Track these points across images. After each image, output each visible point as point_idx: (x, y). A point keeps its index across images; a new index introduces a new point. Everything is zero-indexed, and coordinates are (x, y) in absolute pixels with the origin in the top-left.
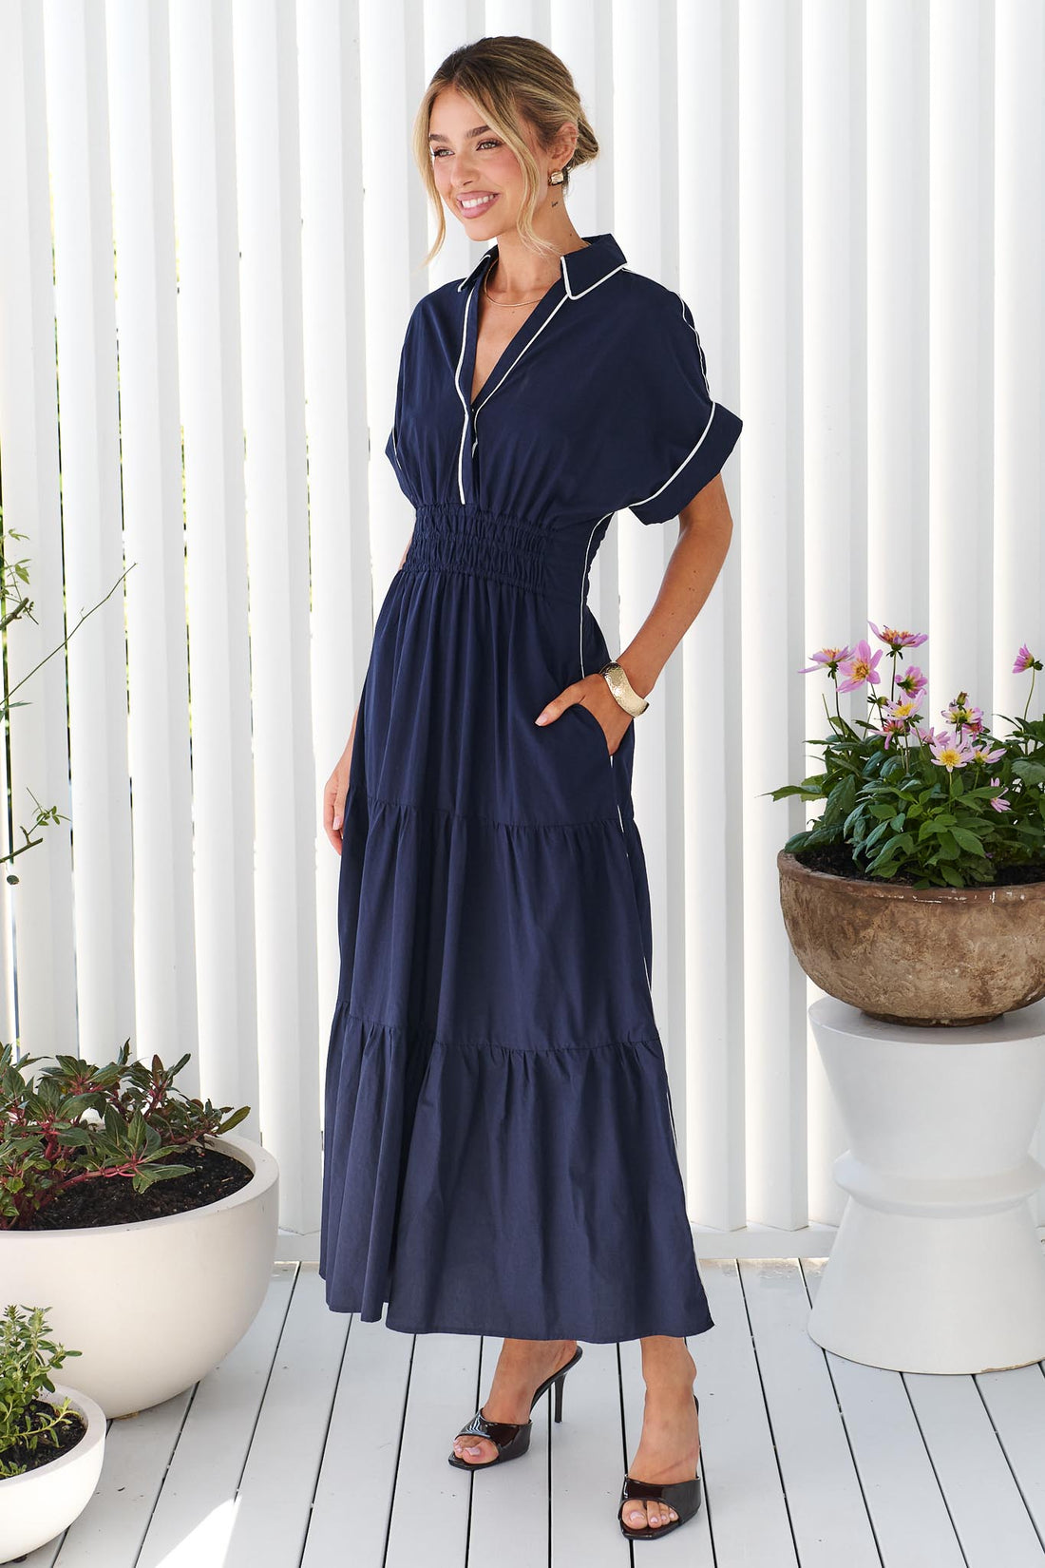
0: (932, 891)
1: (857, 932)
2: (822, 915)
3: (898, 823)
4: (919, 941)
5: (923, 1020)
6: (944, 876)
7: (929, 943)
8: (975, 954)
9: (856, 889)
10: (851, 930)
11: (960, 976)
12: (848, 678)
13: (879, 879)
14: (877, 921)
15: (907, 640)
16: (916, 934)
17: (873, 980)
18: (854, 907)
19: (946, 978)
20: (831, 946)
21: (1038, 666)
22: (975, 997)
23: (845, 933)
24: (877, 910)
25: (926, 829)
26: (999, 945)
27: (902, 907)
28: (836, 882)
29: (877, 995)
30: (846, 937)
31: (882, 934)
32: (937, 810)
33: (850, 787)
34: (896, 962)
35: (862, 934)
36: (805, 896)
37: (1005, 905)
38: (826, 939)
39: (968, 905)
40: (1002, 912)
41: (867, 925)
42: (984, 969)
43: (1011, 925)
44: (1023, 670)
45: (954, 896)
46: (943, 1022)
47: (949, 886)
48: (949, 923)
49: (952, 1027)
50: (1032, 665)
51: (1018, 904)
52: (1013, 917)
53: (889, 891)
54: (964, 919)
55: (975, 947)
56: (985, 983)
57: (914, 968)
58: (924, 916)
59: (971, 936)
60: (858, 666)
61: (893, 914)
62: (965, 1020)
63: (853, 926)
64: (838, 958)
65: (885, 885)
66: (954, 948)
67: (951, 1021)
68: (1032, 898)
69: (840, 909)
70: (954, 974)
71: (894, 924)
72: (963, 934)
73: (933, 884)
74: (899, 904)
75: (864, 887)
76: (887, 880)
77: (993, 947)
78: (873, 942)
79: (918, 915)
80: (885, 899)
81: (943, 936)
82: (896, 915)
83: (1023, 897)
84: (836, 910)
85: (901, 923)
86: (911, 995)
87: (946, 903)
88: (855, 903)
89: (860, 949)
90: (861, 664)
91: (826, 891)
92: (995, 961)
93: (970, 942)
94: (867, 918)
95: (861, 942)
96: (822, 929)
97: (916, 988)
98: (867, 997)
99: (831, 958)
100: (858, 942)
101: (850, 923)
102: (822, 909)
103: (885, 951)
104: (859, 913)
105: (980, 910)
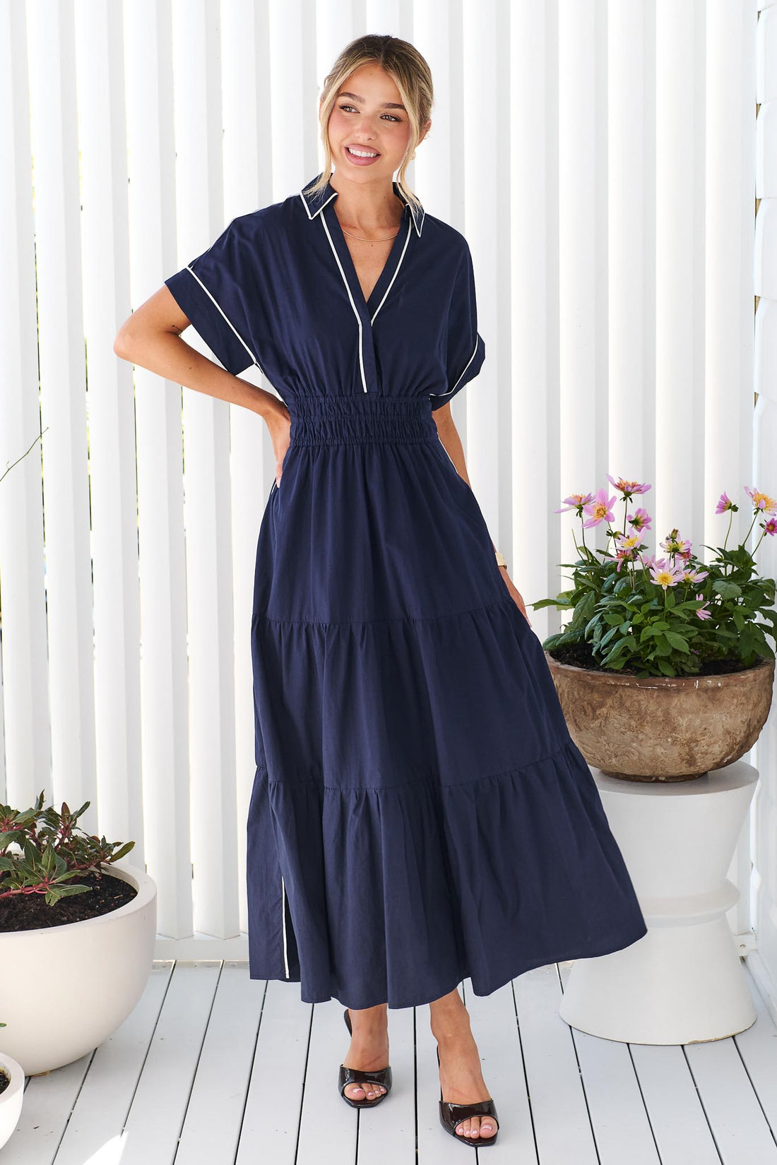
0: (651, 680)
1: (594, 711)
2: (568, 698)
3: (625, 628)
4: (641, 717)
5: (645, 777)
6: (660, 667)
7: (649, 718)
8: (684, 728)
9: (593, 677)
10: (590, 709)
11: (672, 744)
12: (592, 517)
13: (611, 671)
14: (609, 702)
15: (635, 488)
16: (639, 712)
17: (607, 747)
18: (592, 692)
19: (661, 745)
20: (575, 721)
21: (735, 509)
22: (683, 760)
23: (585, 712)
24: (609, 694)
25: (648, 632)
26: (702, 721)
27: (628, 691)
28: (579, 673)
29: (610, 758)
30: (586, 714)
31: (613, 712)
32: (655, 618)
33: (591, 600)
34: (623, 733)
35: (598, 712)
37: (706, 690)
38: (572, 716)
39: (678, 691)
40: (704, 696)
41: (602, 705)
42: (691, 739)
43: (710, 705)
44: (723, 511)
45: (667, 683)
46: (660, 779)
47: (664, 676)
48: (664, 704)
49: (668, 782)
50: (730, 508)
51: (716, 689)
52: (712, 699)
53: (618, 679)
54: (675, 701)
55: (683, 722)
56: (691, 749)
57: (637, 737)
58: (646, 699)
59: (680, 714)
60: (598, 508)
61: (621, 697)
62: (677, 777)
63: (591, 706)
64: (581, 730)
65: (616, 675)
66: (668, 723)
67: (667, 778)
68: (727, 685)
69: (581, 693)
70: (668, 742)
71: (622, 704)
72: (674, 712)
73: (651, 674)
74: (626, 690)
75: (600, 676)
76: (617, 672)
77: (698, 722)
78: (606, 718)
79: (640, 697)
80: (615, 686)
81: (659, 713)
82: (624, 698)
83: (719, 685)
84: (579, 694)
85: (628, 704)
86: (635, 758)
87: (661, 689)
88: (592, 688)
89: (597, 723)
90: (600, 507)
91: (571, 679)
92: (699, 733)
93: (679, 718)
94: (602, 700)
95: (598, 718)
96: (568, 708)
97: (639, 753)
98: (602, 759)
99: (576, 731)
100: (595, 718)
101: (588, 704)
102: (568, 693)
103: (615, 725)
104: (596, 696)
105: (687, 694)
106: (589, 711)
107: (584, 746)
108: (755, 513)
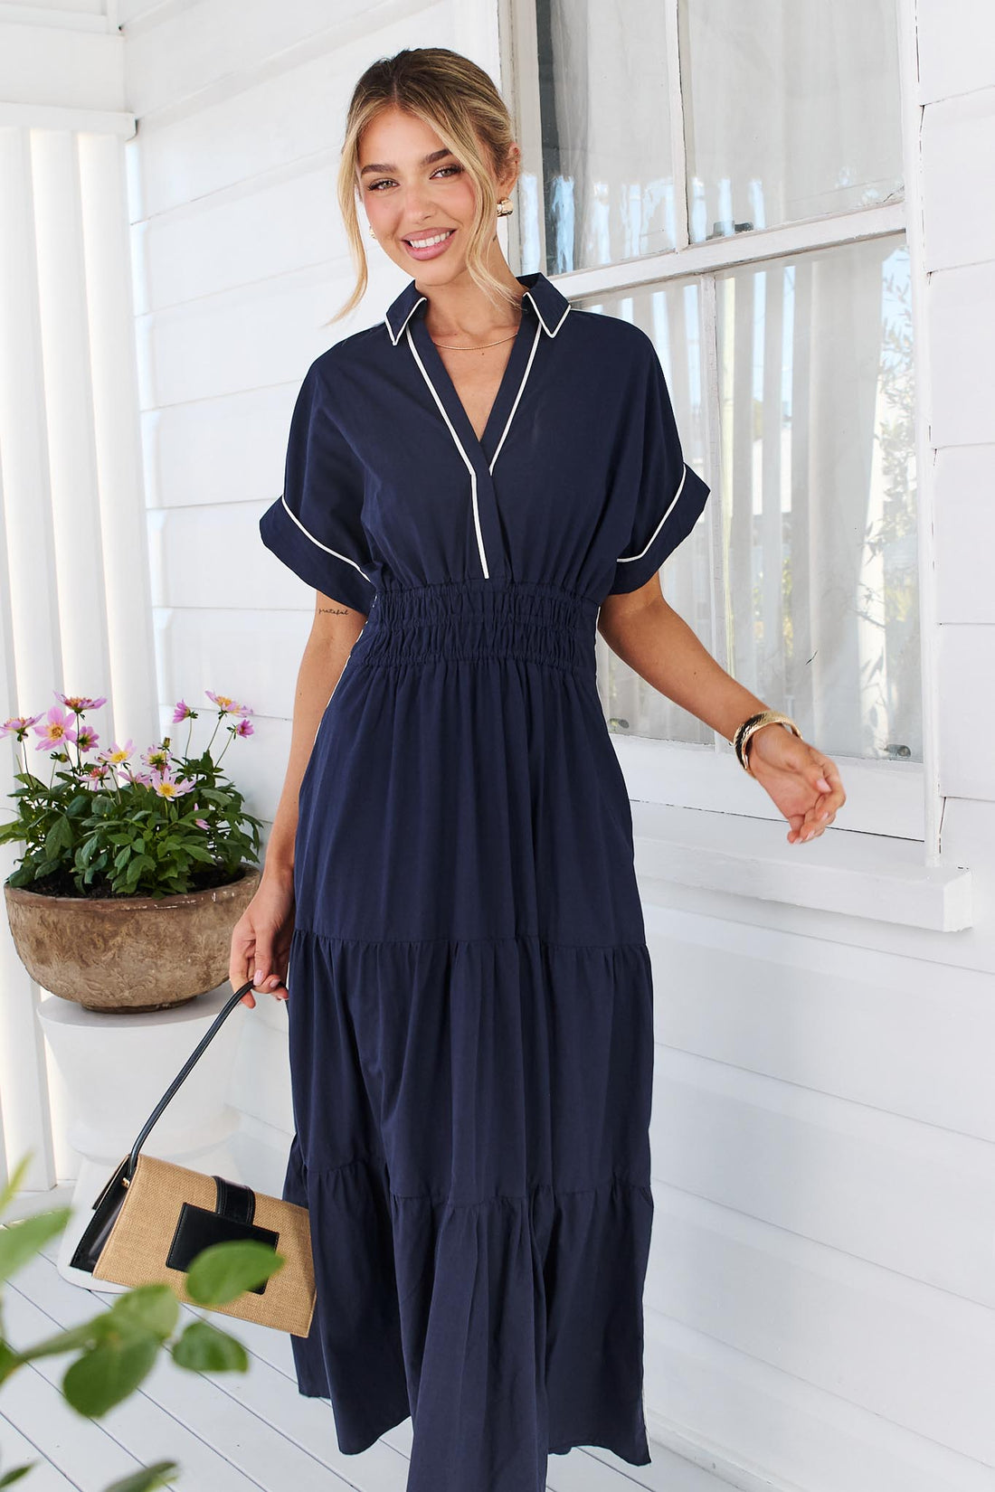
0: (168, 899)
1: (106, 941)
2: (72, 933)
3: (139, 846)
4: (159, 939)
5: (147, 1006)
6: (172, 885)
7: (168, 941)
8: (203, 946)
9: (104, 906)
10: (101, 940)
11: (192, 965)
12: (44, 739)
13: (124, 895)
14: (124, 930)
15: (90, 704)
16: (157, 935)
17: (120, 979)
18: (103, 921)
19: (181, 968)
20: (81, 957)
21: (194, 716)
22: (201, 979)
23: (95, 945)
24: (125, 920)
25: (162, 848)
26: (219, 935)
27: (146, 915)
28: (85, 904)
29: (122, 991)
30: (95, 947)
31: (129, 940)
32: (164, 833)
33: (66, 827)
34: (142, 961)
35: (111, 943)
36: (52, 918)
37: (220, 902)
38: (76, 952)
39: (197, 906)
40: (220, 909)
41: (115, 934)
42: (209, 957)
43: (226, 918)
44: (182, 720)
45: (186, 900)
46: (164, 1005)
47: (179, 893)
48: (184, 923)
49: (171, 1008)
50: (190, 715)
51: (230, 900)
52: (228, 911)
53: (134, 903)
54: (195, 918)
55: (201, 939)
56: (209, 967)
57: (156, 964)
58: (160, 920)
59: (199, 931)
60: (52, 728)
61: (137, 922)
62: (178, 1002)
63: (103, 937)
64: (88, 966)
65: (129, 899)
66: (188, 942)
67: (171, 1004)
68: (238, 895)
69: (89, 925)
70: (187, 963)
71: (138, 930)
72: (193, 931)
73: (166, 894)
74: (143, 913)
75: (112, 903)
76: (132, 895)
77: (215, 936)
78: (120, 948)
79: (158, 920)
80: (131, 910)
81: (179, 934)
82: (140, 922)
83: (233, 895)
84: (86, 926)
85: (145, 928)
86: (153, 985)
87: (181, 907)
88: (103, 918)
89: (110, 955)
90: (55, 726)
91: (75, 911)
92: (216, 948)
93: (199, 936)
94: (115, 928)
95: (110, 949)
96: (71, 944)
97: (157, 980)
98: (112, 994)
99: (81, 968)
100: (107, 949)
101: (99, 935)
102: (71, 928)
103: (132, 954)
104: (107, 926)
105: (205, 909)
106: (100, 944)
107: (89, 982)
108: (220, 718)
